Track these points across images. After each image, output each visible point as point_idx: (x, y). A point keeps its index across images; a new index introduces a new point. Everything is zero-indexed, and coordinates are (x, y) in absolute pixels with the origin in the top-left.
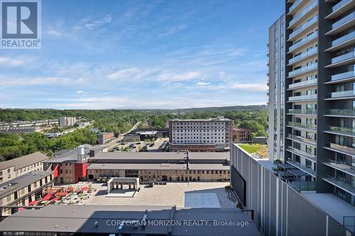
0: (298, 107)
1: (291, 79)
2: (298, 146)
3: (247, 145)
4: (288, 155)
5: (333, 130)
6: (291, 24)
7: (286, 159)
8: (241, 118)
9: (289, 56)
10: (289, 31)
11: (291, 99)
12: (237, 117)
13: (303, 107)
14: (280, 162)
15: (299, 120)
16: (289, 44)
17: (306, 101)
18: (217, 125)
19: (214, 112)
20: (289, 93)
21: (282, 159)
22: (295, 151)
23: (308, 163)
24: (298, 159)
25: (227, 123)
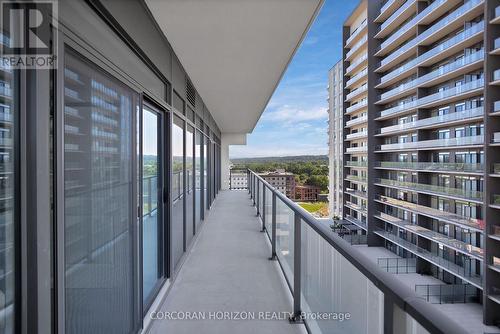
0: (355, 159)
1: (349, 129)
2: (355, 201)
3: (310, 204)
4: (346, 211)
5: (383, 183)
6: (349, 70)
7: (344, 216)
8: (309, 171)
9: (347, 104)
10: (347, 78)
11: (349, 150)
12: (303, 171)
13: (359, 159)
14: (338, 219)
15: (356, 173)
16: (347, 91)
17: (362, 153)
18: (276, 181)
19: (274, 163)
20: (347, 144)
21: (341, 217)
22: (353, 207)
23: (364, 218)
24: (355, 214)
25: (288, 178)
